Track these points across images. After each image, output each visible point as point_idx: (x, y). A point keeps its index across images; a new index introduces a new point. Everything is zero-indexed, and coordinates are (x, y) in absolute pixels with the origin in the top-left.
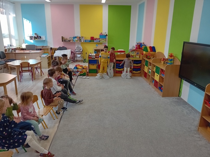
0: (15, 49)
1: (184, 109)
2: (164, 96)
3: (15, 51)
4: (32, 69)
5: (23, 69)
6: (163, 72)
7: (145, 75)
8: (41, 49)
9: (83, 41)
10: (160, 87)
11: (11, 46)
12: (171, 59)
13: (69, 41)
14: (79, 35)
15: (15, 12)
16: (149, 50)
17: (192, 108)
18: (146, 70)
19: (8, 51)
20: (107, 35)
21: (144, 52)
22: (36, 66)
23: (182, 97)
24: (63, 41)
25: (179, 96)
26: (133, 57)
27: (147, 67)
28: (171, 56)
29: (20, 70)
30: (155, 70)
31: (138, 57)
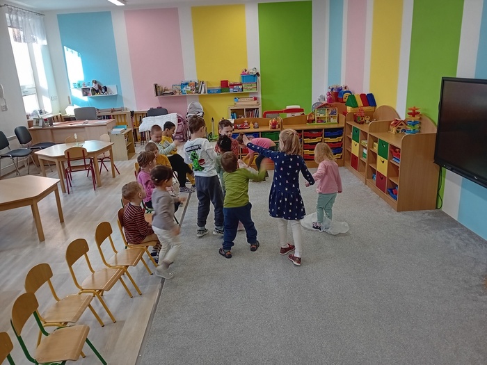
0: (51, 120)
1: (450, 236)
2: (400, 209)
3: (51, 125)
4: (91, 162)
5: (73, 164)
6: (396, 152)
7: (354, 162)
8: (109, 117)
9: (205, 92)
10: (392, 187)
11: (41, 112)
12: (414, 122)
13: (173, 94)
14: (195, 79)
15: (46, 34)
16: (360, 103)
17: (470, 233)
18: (355, 150)
19: (34, 124)
20: (258, 74)
21: (349, 109)
22: (101, 156)
23: (443, 209)
24: (157, 95)
25: (437, 208)
26: (322, 121)
27: (356, 143)
28: (414, 113)
29: (66, 166)
30: (376, 149)
31: (334, 120)
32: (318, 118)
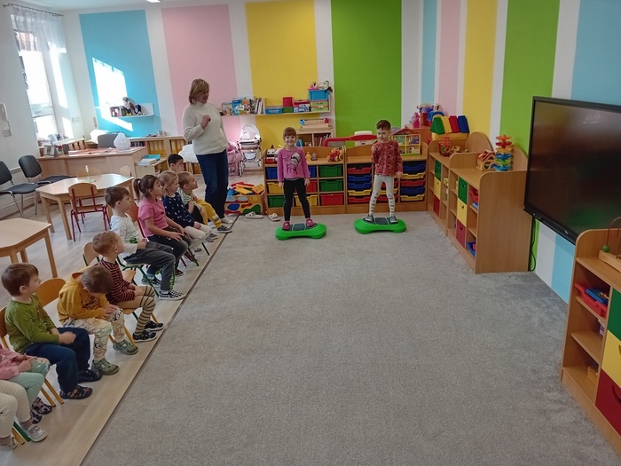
2: (480, 270)
3: (66, 153)
6: (476, 195)
7: (436, 206)
8: (142, 144)
9: (262, 113)
10: (471, 241)
12: (505, 155)
14: (250, 96)
15: (66, 40)
18: (437, 189)
19: (45, 152)
20: (330, 89)
21: (434, 136)
23: (537, 272)
25: (529, 270)
27: (438, 181)
28: (503, 144)
30: (456, 190)
31: (416, 151)
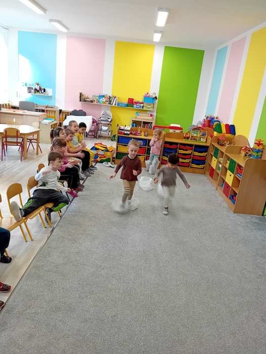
0: (1, 106)
2: (236, 211)
7: (212, 172)
8: (43, 111)
9: (115, 105)
10: (233, 195)
12: (258, 150)
13: (92, 101)
14: (109, 93)
16: (224, 130)
18: (214, 163)
20: (156, 98)
21: (215, 133)
22: (31, 137)
25: (263, 215)
26: (195, 139)
27: (215, 159)
28: (259, 144)
31: (203, 140)
32: (192, 136)
